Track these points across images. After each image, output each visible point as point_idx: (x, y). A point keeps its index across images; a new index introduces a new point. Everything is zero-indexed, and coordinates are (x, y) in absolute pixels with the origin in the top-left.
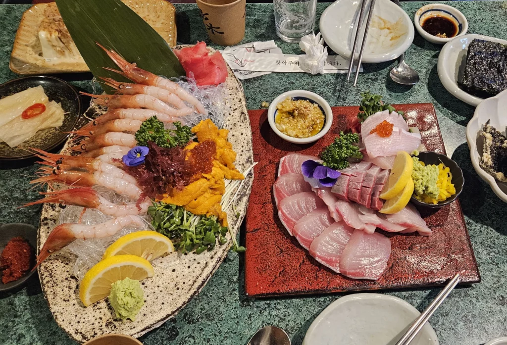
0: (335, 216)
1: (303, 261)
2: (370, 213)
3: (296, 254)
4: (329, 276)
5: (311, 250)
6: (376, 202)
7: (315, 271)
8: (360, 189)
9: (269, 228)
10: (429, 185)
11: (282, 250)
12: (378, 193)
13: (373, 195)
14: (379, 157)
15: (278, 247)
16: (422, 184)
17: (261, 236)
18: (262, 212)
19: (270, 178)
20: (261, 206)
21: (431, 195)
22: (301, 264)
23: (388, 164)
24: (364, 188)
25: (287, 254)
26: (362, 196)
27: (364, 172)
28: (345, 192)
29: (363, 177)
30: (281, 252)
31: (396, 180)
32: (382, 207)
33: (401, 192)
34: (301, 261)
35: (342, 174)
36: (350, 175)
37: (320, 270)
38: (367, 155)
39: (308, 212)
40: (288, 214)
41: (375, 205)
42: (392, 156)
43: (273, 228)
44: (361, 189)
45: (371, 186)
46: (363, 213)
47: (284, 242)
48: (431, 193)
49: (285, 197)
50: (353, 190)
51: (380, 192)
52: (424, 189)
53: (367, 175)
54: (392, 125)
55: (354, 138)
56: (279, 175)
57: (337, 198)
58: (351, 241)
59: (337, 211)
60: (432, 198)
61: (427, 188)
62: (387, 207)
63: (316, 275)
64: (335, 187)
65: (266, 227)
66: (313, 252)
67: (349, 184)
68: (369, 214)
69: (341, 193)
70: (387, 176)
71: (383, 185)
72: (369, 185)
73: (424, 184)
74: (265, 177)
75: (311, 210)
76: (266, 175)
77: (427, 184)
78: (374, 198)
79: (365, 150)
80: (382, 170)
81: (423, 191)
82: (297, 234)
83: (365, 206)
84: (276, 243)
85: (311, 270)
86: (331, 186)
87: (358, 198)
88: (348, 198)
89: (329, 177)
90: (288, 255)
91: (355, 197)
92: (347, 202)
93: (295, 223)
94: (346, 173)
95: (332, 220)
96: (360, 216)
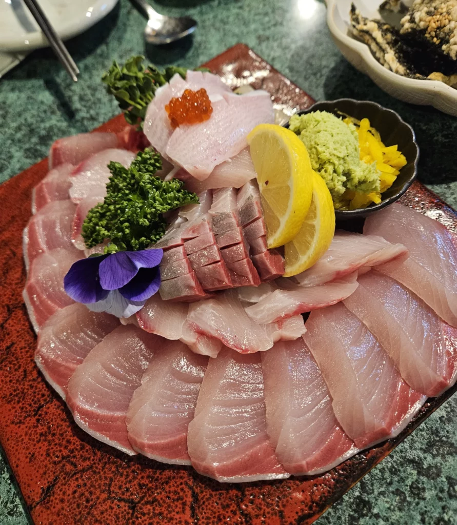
0: (204, 349)
1: (195, 495)
2: (265, 292)
3: (167, 487)
4: (270, 495)
5: (196, 461)
6: (268, 263)
7: (233, 507)
8: (218, 258)
9: (75, 466)
10: (352, 167)
11: (132, 502)
12: (260, 241)
13: (252, 251)
14: (217, 167)
15: (120, 500)
16: (335, 171)
17: (66, 498)
18: (41, 435)
19: (23, 344)
20: (34, 420)
21: (363, 186)
22: (192, 508)
23: (242, 172)
24: (226, 250)
25: (147, 503)
26: (231, 269)
27: (205, 217)
28: (193, 283)
29: (211, 230)
30: (133, 508)
31: (285, 193)
32: (284, 265)
33: (312, 211)
34: (189, 500)
35: (165, 250)
36: (180, 242)
37: (244, 495)
38: (191, 177)
39: (141, 372)
40: (99, 407)
41: (268, 272)
42: (241, 152)
43: (85, 460)
44: (223, 256)
45: (239, 238)
46: (252, 301)
47: (127, 476)
48: (361, 183)
49: (73, 370)
50: (206, 269)
51: (264, 236)
52: (344, 179)
53: (216, 221)
54: (203, 93)
55: (152, 161)
56: (37, 329)
57: (184, 304)
58: (270, 382)
59: (201, 333)
60: (366, 192)
61: (347, 174)
62: (297, 258)
63: (242, 513)
64: (166, 286)
65: (68, 467)
66: (204, 464)
67: (190, 263)
68: (265, 296)
69: (185, 293)
70: (255, 196)
71: (260, 220)
72: (232, 238)
73: (341, 169)
74: (13, 349)
75: (145, 364)
76: (13, 344)
77: (347, 167)
78: (257, 256)
79: (182, 171)
80: (237, 191)
81: (344, 184)
82: (142, 446)
83: (251, 286)
84: (110, 492)
85: (224, 507)
86: (157, 289)
87: (226, 280)
88: (206, 291)
89: (144, 266)
90: (152, 503)
91: (220, 281)
92: (206, 299)
93: (124, 420)
94: (170, 244)
95: (201, 361)
96: (249, 311)
